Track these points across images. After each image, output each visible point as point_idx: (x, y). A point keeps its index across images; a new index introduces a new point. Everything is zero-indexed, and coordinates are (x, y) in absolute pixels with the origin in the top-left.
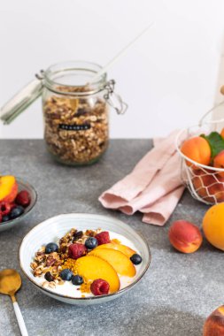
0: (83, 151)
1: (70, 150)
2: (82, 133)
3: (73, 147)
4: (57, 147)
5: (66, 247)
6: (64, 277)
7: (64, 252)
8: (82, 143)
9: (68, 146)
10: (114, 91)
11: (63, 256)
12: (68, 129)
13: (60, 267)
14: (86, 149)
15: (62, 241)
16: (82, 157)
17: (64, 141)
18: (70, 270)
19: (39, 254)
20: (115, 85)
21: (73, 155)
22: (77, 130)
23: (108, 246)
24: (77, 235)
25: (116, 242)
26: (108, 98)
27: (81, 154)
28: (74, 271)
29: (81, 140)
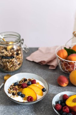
0: (12, 67)
1: (7, 67)
2: (11, 60)
3: (7, 65)
4: (2, 65)
5: (21, 84)
6: (18, 94)
7: (20, 86)
8: (11, 64)
9: (6, 65)
10: (24, 43)
11: (19, 87)
12: (5, 58)
13: (18, 91)
14: (13, 66)
15: (20, 82)
16: (11, 69)
17: (4, 63)
18: (21, 92)
19: (11, 86)
20: (24, 41)
21: (8, 68)
22: (9, 59)
23: (35, 85)
24: (25, 80)
25: (38, 83)
26: (21, 46)
27: (11, 68)
28: (22, 93)
29: (11, 63)
